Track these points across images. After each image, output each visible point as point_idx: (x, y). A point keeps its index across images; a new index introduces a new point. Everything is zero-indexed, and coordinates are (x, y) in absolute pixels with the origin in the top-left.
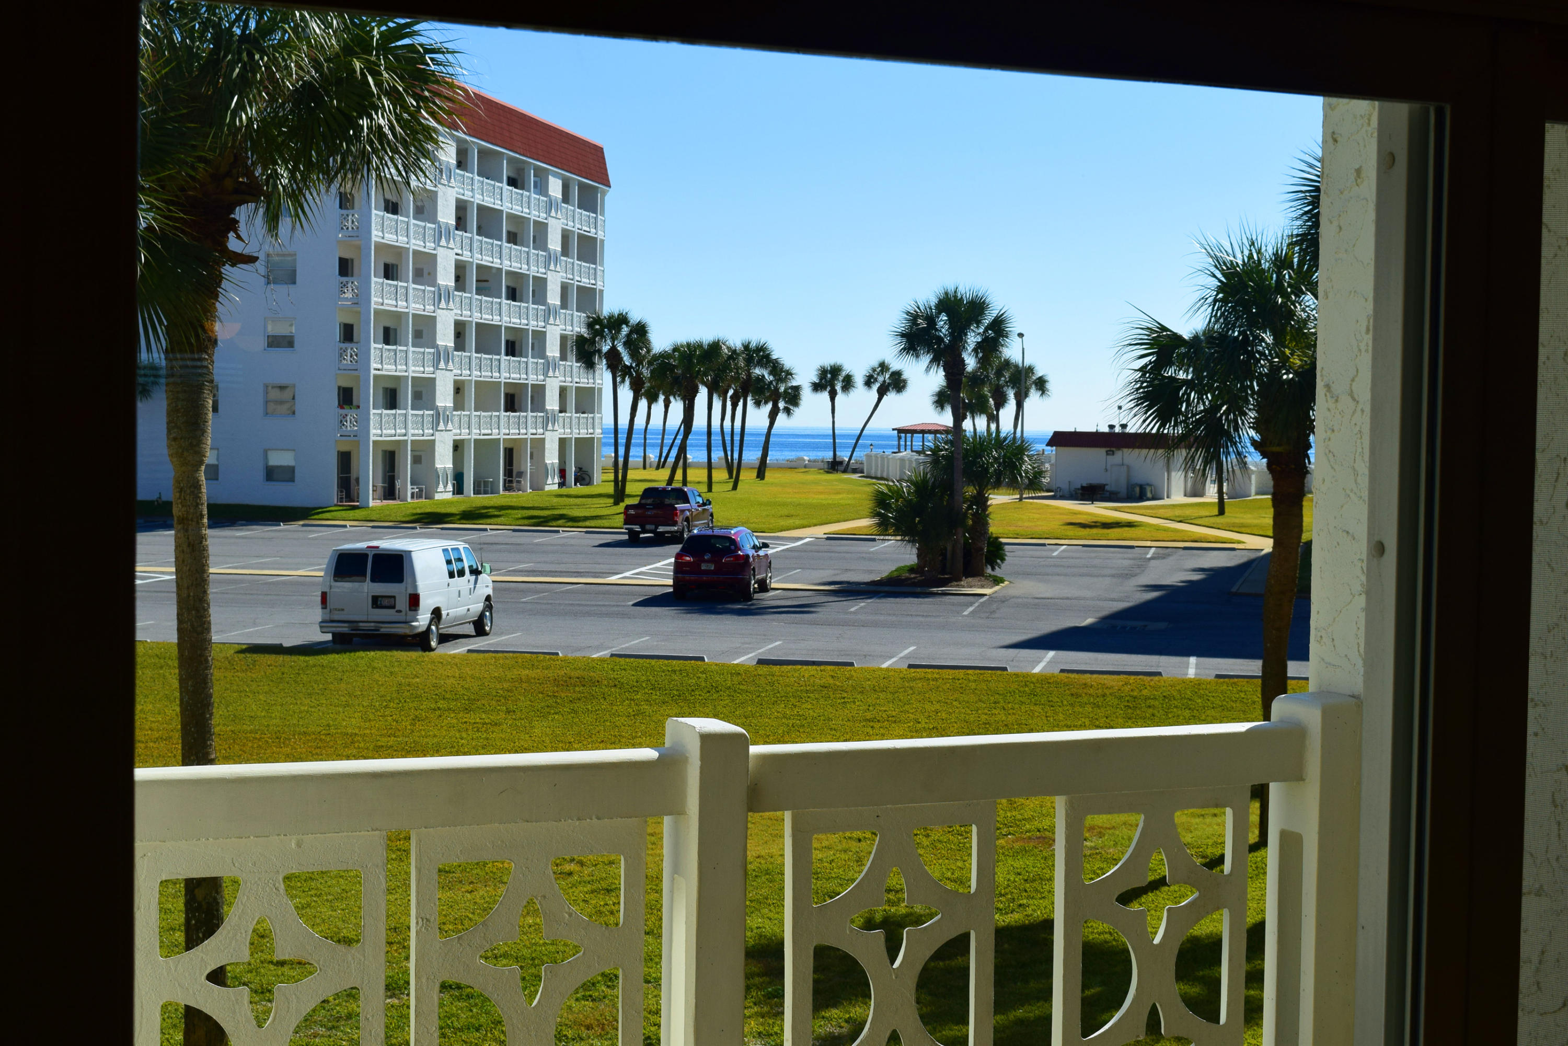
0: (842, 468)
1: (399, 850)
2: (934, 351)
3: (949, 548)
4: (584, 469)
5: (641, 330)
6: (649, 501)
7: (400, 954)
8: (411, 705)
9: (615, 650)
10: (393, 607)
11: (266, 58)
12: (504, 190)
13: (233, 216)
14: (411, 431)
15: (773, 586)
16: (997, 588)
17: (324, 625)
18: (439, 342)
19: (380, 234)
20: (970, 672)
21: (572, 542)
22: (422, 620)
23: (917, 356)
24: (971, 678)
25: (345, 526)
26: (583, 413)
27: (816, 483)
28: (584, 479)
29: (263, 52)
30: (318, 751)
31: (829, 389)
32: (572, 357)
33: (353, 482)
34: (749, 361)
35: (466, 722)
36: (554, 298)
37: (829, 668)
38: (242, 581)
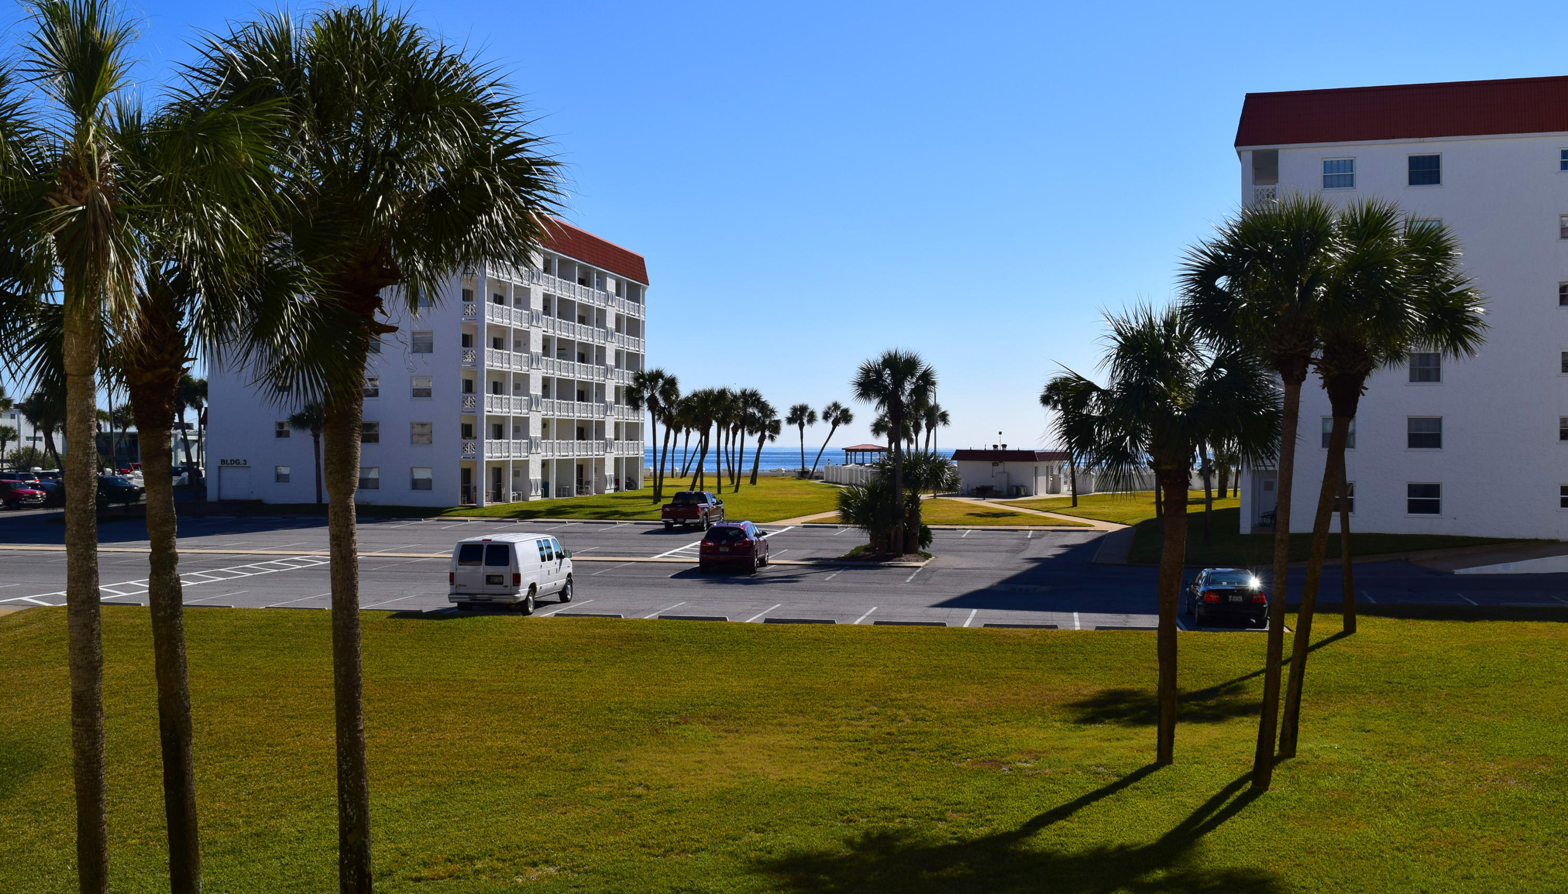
0: (809, 476)
1: (509, 777)
2: (883, 395)
3: (892, 533)
4: (632, 478)
5: (671, 383)
6: (679, 501)
7: (511, 870)
8: (515, 656)
9: (661, 612)
10: (502, 583)
11: (404, 167)
12: (576, 287)
13: (377, 295)
14: (513, 454)
15: (770, 562)
16: (927, 562)
17: (452, 596)
18: (532, 392)
19: (491, 318)
20: (920, 627)
21: (626, 531)
22: (523, 592)
23: (870, 399)
24: (922, 632)
25: (467, 521)
26: (631, 440)
27: (792, 486)
28: (631, 485)
29: (402, 163)
30: (447, 694)
31: (798, 422)
32: (623, 401)
33: (472, 489)
34: (746, 404)
35: (555, 670)
36: (610, 360)
37: (818, 625)
38: (395, 562)
